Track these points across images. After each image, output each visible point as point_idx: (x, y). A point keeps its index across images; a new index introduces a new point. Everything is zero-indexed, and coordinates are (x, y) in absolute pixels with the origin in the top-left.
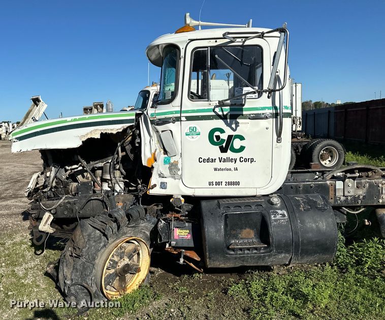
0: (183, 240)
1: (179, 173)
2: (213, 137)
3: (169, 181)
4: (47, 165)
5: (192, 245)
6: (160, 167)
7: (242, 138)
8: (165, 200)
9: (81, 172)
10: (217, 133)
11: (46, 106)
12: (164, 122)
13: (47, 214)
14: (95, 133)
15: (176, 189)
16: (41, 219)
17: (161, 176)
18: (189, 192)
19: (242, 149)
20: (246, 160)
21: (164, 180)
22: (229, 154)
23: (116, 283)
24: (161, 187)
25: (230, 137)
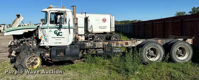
0: (47, 56)
1: (47, 40)
2: (55, 32)
3: (45, 42)
4: (14, 39)
5: (49, 57)
6: (43, 39)
7: (62, 33)
8: (44, 47)
9: (24, 41)
10: (56, 32)
11: (23, 18)
12: (44, 28)
13: (14, 51)
14: (27, 31)
15: (47, 44)
16: (12, 53)
17: (43, 41)
18: (50, 45)
19: (62, 35)
20: (63, 38)
21: (44, 42)
22: (59, 36)
23: (31, 66)
24: (43, 44)
25: (59, 32)
